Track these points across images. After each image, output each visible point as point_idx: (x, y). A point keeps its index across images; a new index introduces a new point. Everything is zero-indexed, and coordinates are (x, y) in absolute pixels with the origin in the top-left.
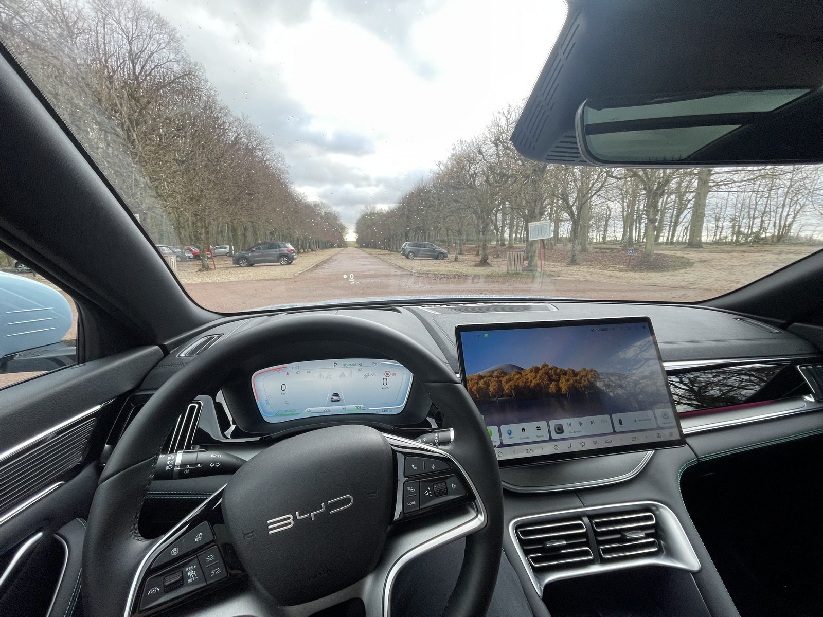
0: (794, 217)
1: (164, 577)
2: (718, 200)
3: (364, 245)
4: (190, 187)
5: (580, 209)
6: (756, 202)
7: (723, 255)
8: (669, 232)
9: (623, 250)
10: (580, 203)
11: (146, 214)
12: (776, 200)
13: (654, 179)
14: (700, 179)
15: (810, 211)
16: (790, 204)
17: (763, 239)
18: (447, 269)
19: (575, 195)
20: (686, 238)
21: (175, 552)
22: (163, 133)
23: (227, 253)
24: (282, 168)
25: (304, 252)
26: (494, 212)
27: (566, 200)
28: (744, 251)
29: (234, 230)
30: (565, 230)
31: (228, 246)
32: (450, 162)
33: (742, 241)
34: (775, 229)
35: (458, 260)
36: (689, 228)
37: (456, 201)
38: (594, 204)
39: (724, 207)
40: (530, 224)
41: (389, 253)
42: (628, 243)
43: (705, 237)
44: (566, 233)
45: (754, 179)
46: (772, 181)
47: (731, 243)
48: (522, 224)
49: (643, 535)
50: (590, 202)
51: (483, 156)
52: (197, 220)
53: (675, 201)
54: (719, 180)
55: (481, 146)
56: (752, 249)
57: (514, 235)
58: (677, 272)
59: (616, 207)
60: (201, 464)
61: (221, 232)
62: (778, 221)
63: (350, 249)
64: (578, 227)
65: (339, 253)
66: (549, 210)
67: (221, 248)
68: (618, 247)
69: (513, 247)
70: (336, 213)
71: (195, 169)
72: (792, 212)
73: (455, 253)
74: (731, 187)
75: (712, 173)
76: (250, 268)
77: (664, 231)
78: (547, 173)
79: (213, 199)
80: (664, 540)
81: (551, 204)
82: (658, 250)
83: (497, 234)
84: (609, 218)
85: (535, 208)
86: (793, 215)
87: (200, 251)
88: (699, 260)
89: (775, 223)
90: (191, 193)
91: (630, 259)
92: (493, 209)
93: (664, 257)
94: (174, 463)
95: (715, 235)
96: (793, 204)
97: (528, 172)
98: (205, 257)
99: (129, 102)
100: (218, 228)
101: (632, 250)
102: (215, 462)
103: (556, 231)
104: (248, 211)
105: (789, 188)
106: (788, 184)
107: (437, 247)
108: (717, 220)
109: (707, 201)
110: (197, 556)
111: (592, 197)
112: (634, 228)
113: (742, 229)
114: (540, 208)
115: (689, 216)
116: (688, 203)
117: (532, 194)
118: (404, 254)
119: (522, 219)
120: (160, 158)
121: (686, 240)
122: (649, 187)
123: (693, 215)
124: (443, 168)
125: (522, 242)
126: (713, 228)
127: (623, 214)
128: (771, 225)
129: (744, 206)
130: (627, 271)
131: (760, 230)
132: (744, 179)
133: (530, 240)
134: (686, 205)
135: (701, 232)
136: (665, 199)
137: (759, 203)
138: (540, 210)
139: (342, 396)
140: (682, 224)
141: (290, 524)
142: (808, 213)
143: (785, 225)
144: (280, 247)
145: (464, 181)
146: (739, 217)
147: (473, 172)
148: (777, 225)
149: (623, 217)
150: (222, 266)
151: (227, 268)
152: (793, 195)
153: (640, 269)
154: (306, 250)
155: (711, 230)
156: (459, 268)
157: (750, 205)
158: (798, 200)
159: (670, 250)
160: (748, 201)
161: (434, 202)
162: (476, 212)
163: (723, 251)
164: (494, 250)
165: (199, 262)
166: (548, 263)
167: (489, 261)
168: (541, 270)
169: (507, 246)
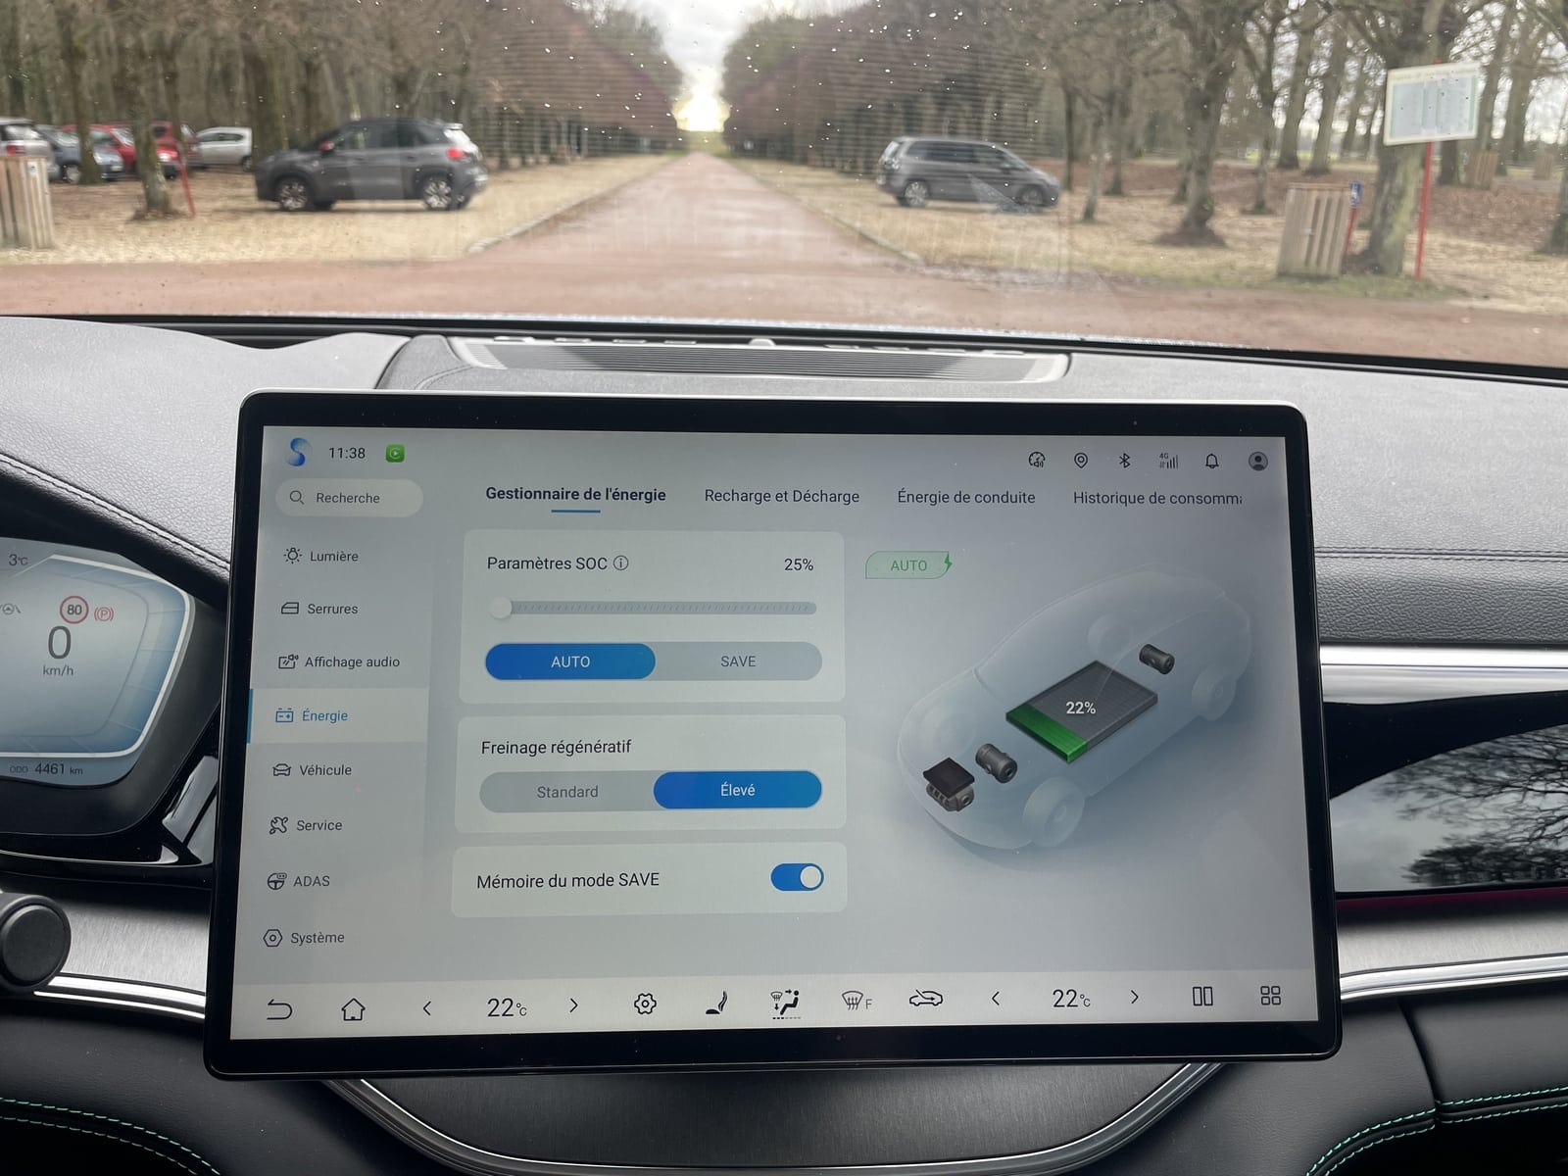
3: (747, 145)
18: (1044, 249)
23: (245, 158)
25: (523, 164)
31: (248, 133)
35: (1098, 216)
61: (225, 76)
63: (697, 161)
67: (222, 138)
69: (1328, 171)
73: (1091, 190)
83: (1269, 115)
85: (1422, 11)
87: (141, 142)
98: (154, 168)
103: (1515, 117)
107: (1020, 162)
114: (1444, 7)
118: (887, 188)
133: (1389, 142)
138: (1441, 16)
144: (423, 141)
150: (219, 204)
151: (236, 213)
156: (1093, 248)
164: (1251, 181)
165: (137, 188)
166: (1454, 242)
167: (1218, 225)
168: (1418, 270)
169: (1304, 166)
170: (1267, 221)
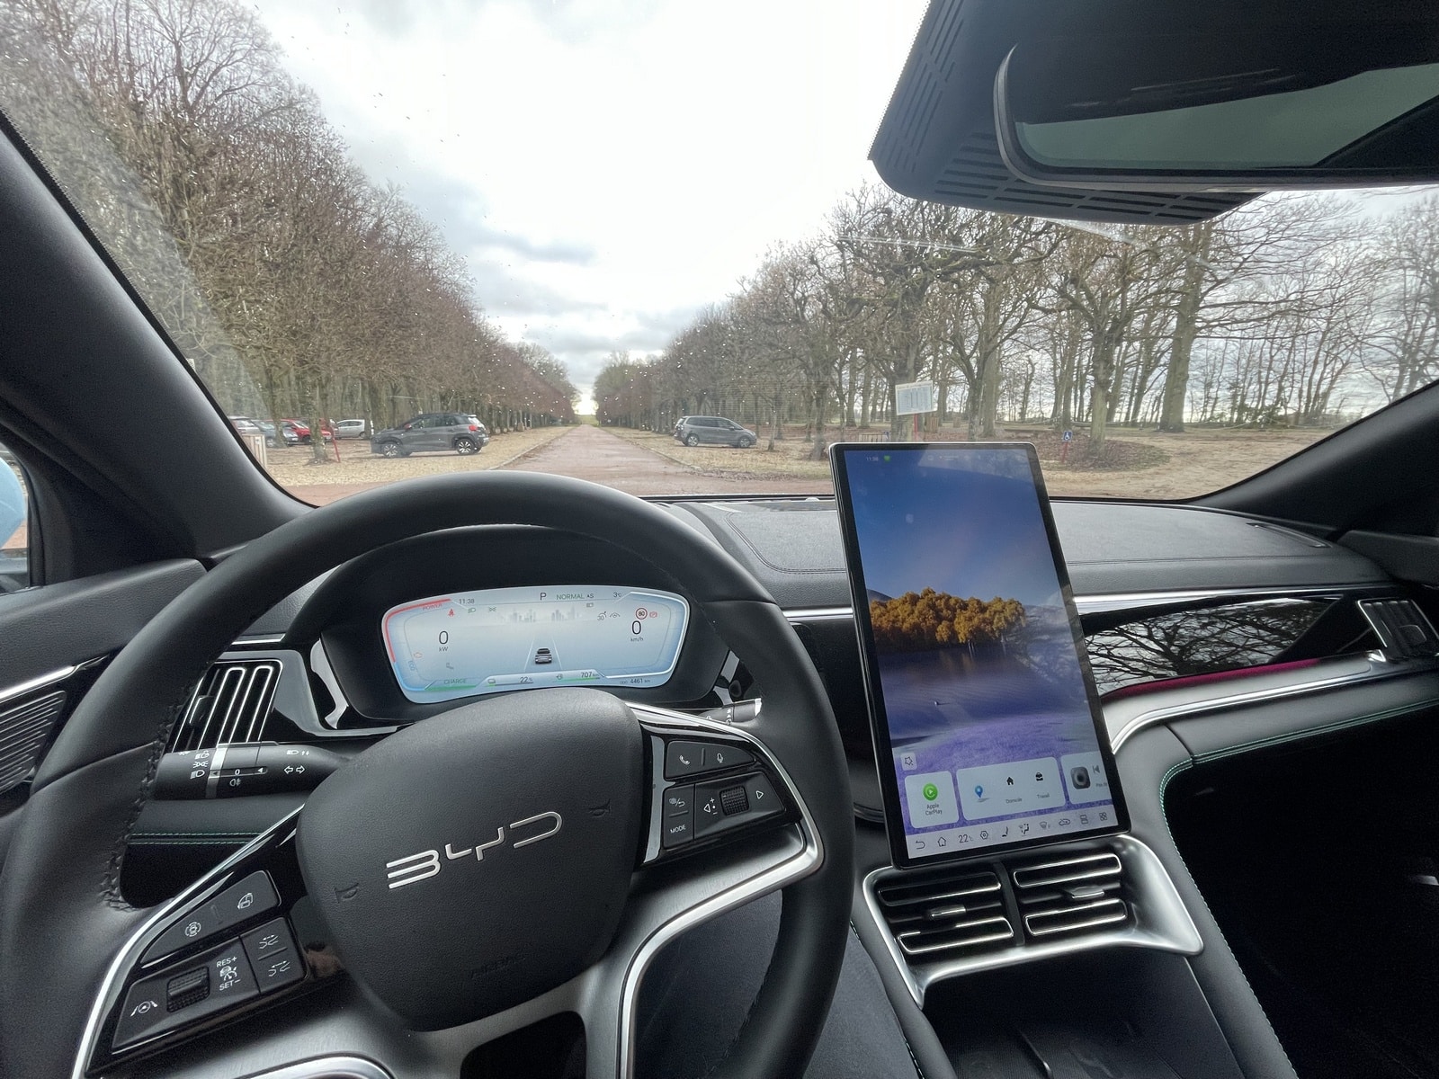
0: (1332, 382)
1: (168, 980)
2: (1210, 352)
3: (609, 421)
4: (290, 312)
5: (982, 363)
6: (1272, 357)
7: (1217, 445)
8: (1130, 405)
9: (1054, 433)
10: (983, 352)
11: (209, 358)
12: (1303, 354)
13: (1106, 313)
14: (1180, 316)
15: (1357, 373)
16: (1326, 360)
17: (1281, 418)
18: (754, 463)
19: (974, 338)
20: (1158, 415)
21: (193, 930)
22: (239, 211)
23: (362, 433)
24: (462, 281)
25: (502, 432)
26: (836, 365)
27: (959, 347)
28: (1250, 439)
29: (373, 392)
30: (957, 399)
31: (363, 421)
32: (761, 277)
33: (1248, 421)
34: (1300, 401)
35: (775, 449)
36: (1162, 399)
37: (771, 345)
38: (1007, 354)
39: (1220, 364)
40: (900, 388)
41: (655, 435)
42: (1062, 421)
43: (1189, 415)
44: (958, 404)
45: (1269, 317)
46: (1299, 321)
47: (1229, 424)
48: (885, 388)
49: (1099, 892)
50: (1000, 351)
51: (818, 267)
52: (304, 372)
53: (1140, 352)
54: (1211, 317)
55: (814, 249)
56: (1261, 434)
57: (870, 408)
58: (1142, 472)
59: (1043, 361)
60: (264, 767)
61: (351, 395)
62: (1305, 389)
63: (585, 429)
64: (979, 394)
65: (564, 435)
66: (931, 364)
67: (350, 424)
68: (1046, 429)
69: (869, 427)
70: (559, 364)
71: (299, 279)
72: (1328, 373)
73: (769, 438)
74: (1231, 330)
75: (1201, 306)
76: (404, 461)
77: (1121, 403)
78: (928, 300)
79: (334, 334)
80: (1136, 901)
81: (935, 352)
82: (1112, 435)
83: (842, 404)
84: (1031, 380)
85: (906, 360)
86: (1330, 379)
87: (311, 427)
88: (1179, 452)
89: (1301, 391)
90: (291, 321)
91: (1065, 449)
92: (835, 361)
93: (1121, 446)
94: (209, 765)
95: (1205, 411)
96: (1331, 361)
97: (896, 296)
98: (319, 439)
99: (175, 152)
100: (344, 389)
101: (1070, 434)
102: (295, 765)
103: (942, 402)
104: (399, 356)
105: (1324, 334)
106: (1324, 326)
107: (739, 426)
108: (1208, 385)
109: (1192, 354)
110: (241, 939)
111: (1003, 341)
112: (1073, 397)
113: (1247, 402)
114: (916, 359)
115: (1163, 379)
116: (1161, 356)
117: (903, 334)
118: (679, 438)
119: (885, 380)
120: (234, 256)
121: (1156, 419)
122: (1099, 328)
123: (1169, 377)
124: (748, 288)
125: (884, 420)
126: (1201, 399)
127: (1055, 374)
128: (1295, 395)
129: (1251, 363)
130: (1060, 469)
131: (1277, 403)
132: (1253, 317)
133: (898, 414)
134: (1158, 360)
135: (1182, 406)
136: (1124, 349)
137: (1276, 358)
138: (915, 362)
139: (555, 653)
140: (1151, 392)
141: (432, 868)
142: (1354, 376)
143: (1317, 396)
144: (457, 423)
145: (786, 311)
146: (1244, 381)
147: (800, 295)
148: (1305, 394)
149: (1055, 379)
150: (351, 456)
151: (361, 460)
152: (1331, 346)
153: (1083, 467)
154: (505, 430)
155: (1198, 403)
156: (775, 463)
157: (1261, 361)
158: (1338, 354)
159: (1133, 435)
160: (1258, 353)
161: (732, 346)
162: (805, 366)
163: (1217, 438)
164: (838, 432)
165: (307, 449)
169: (858, 425)
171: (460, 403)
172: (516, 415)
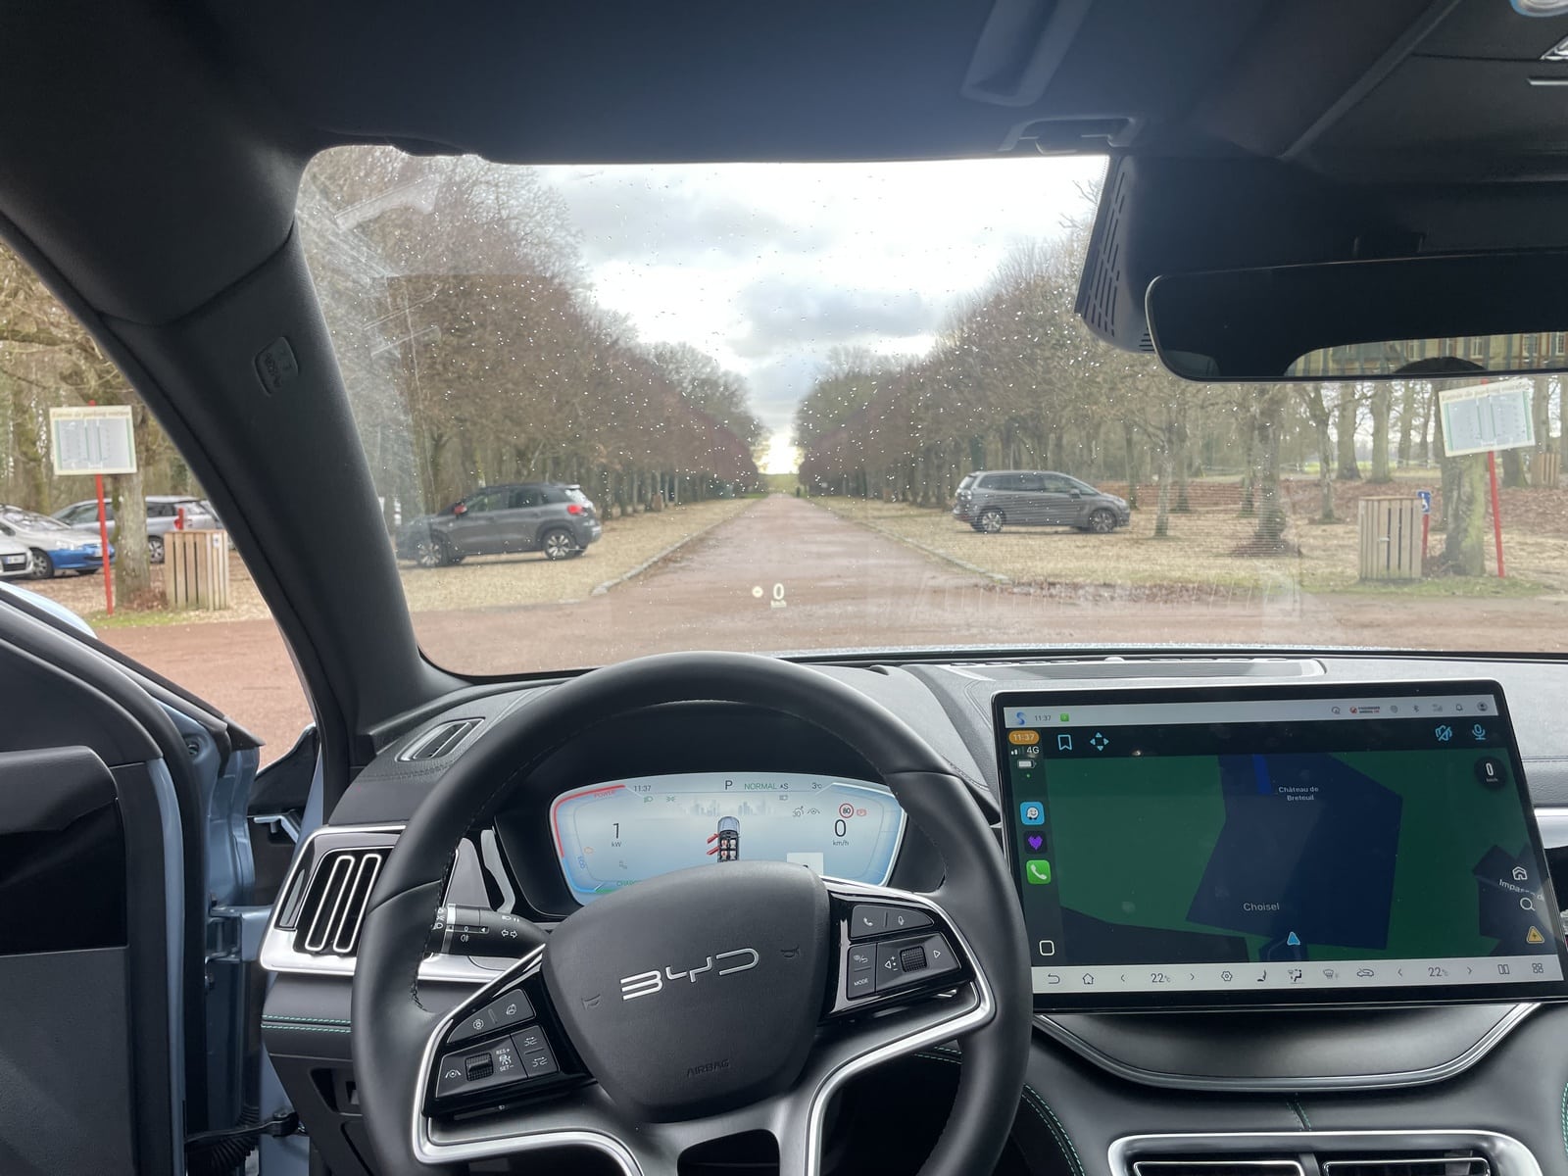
1: (466, 1057)
3: (824, 485)
18: (1123, 565)
21: (479, 1025)
25: (624, 513)
35: (1170, 533)
41: (913, 511)
60: (486, 928)
63: (777, 502)
65: (737, 516)
69: (1391, 480)
73: (1158, 509)
76: (452, 573)
94: (446, 920)
107: (1089, 489)
110: (510, 1037)
118: (963, 516)
141: (656, 985)
144: (546, 501)
156: (1169, 562)
164: (1314, 492)
166: (1530, 540)
167: (1290, 535)
168: (1501, 570)
169: (1366, 476)
170: (1339, 529)
171: (549, 462)
172: (649, 481)
